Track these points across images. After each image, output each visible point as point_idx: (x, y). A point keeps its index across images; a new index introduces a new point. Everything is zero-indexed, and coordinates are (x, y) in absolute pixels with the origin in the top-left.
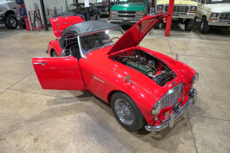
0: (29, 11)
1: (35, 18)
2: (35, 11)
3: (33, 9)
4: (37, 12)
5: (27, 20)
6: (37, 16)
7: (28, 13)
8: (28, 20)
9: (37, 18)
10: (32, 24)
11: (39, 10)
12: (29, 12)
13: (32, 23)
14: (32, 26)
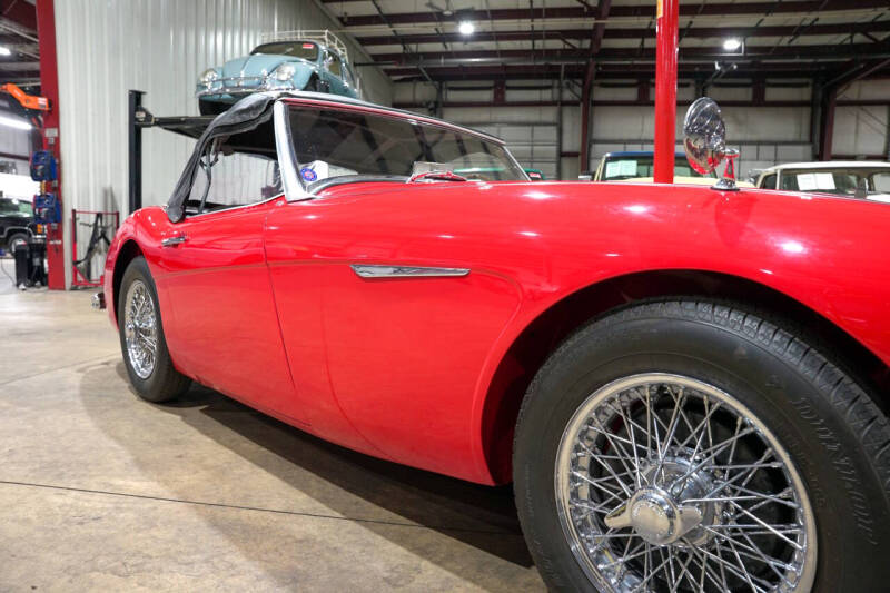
0: (75, 207)
1: (94, 240)
2: (99, 215)
3: (96, 205)
4: (110, 220)
5: (59, 242)
6: (104, 236)
7: (68, 216)
8: (61, 246)
9: (102, 241)
10: (79, 262)
11: (118, 214)
12: (74, 212)
13: (78, 259)
14: (75, 271)
